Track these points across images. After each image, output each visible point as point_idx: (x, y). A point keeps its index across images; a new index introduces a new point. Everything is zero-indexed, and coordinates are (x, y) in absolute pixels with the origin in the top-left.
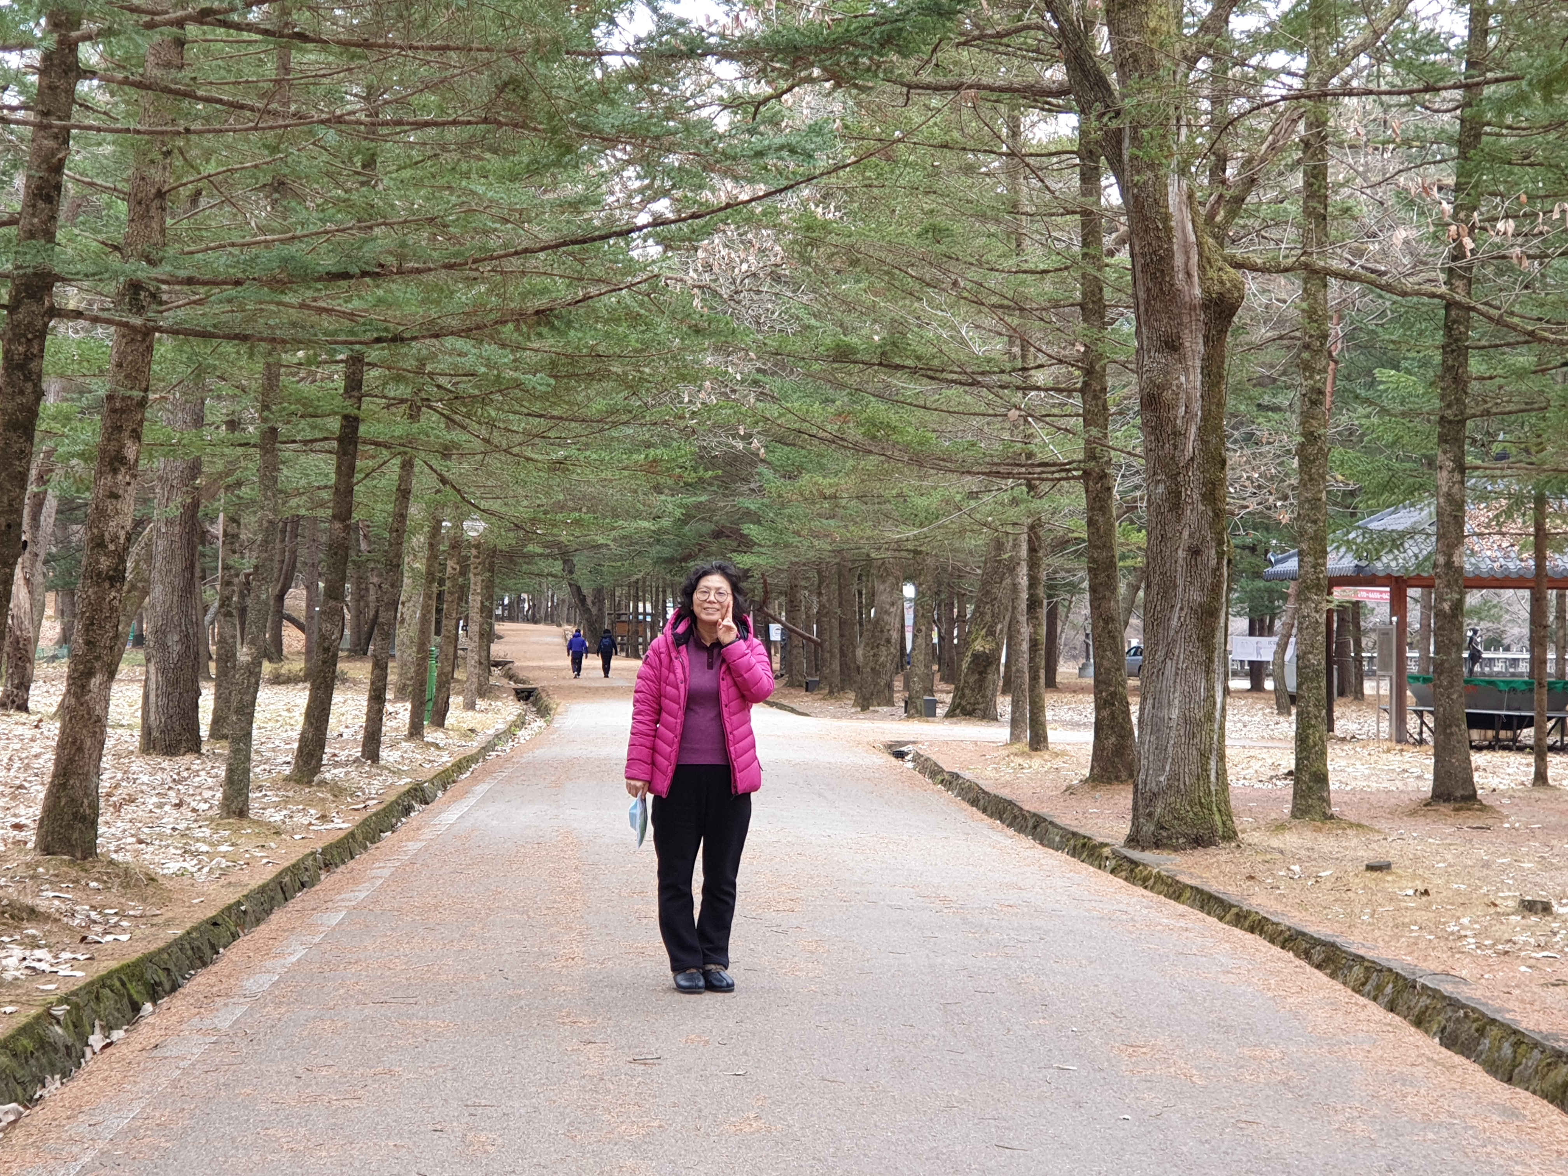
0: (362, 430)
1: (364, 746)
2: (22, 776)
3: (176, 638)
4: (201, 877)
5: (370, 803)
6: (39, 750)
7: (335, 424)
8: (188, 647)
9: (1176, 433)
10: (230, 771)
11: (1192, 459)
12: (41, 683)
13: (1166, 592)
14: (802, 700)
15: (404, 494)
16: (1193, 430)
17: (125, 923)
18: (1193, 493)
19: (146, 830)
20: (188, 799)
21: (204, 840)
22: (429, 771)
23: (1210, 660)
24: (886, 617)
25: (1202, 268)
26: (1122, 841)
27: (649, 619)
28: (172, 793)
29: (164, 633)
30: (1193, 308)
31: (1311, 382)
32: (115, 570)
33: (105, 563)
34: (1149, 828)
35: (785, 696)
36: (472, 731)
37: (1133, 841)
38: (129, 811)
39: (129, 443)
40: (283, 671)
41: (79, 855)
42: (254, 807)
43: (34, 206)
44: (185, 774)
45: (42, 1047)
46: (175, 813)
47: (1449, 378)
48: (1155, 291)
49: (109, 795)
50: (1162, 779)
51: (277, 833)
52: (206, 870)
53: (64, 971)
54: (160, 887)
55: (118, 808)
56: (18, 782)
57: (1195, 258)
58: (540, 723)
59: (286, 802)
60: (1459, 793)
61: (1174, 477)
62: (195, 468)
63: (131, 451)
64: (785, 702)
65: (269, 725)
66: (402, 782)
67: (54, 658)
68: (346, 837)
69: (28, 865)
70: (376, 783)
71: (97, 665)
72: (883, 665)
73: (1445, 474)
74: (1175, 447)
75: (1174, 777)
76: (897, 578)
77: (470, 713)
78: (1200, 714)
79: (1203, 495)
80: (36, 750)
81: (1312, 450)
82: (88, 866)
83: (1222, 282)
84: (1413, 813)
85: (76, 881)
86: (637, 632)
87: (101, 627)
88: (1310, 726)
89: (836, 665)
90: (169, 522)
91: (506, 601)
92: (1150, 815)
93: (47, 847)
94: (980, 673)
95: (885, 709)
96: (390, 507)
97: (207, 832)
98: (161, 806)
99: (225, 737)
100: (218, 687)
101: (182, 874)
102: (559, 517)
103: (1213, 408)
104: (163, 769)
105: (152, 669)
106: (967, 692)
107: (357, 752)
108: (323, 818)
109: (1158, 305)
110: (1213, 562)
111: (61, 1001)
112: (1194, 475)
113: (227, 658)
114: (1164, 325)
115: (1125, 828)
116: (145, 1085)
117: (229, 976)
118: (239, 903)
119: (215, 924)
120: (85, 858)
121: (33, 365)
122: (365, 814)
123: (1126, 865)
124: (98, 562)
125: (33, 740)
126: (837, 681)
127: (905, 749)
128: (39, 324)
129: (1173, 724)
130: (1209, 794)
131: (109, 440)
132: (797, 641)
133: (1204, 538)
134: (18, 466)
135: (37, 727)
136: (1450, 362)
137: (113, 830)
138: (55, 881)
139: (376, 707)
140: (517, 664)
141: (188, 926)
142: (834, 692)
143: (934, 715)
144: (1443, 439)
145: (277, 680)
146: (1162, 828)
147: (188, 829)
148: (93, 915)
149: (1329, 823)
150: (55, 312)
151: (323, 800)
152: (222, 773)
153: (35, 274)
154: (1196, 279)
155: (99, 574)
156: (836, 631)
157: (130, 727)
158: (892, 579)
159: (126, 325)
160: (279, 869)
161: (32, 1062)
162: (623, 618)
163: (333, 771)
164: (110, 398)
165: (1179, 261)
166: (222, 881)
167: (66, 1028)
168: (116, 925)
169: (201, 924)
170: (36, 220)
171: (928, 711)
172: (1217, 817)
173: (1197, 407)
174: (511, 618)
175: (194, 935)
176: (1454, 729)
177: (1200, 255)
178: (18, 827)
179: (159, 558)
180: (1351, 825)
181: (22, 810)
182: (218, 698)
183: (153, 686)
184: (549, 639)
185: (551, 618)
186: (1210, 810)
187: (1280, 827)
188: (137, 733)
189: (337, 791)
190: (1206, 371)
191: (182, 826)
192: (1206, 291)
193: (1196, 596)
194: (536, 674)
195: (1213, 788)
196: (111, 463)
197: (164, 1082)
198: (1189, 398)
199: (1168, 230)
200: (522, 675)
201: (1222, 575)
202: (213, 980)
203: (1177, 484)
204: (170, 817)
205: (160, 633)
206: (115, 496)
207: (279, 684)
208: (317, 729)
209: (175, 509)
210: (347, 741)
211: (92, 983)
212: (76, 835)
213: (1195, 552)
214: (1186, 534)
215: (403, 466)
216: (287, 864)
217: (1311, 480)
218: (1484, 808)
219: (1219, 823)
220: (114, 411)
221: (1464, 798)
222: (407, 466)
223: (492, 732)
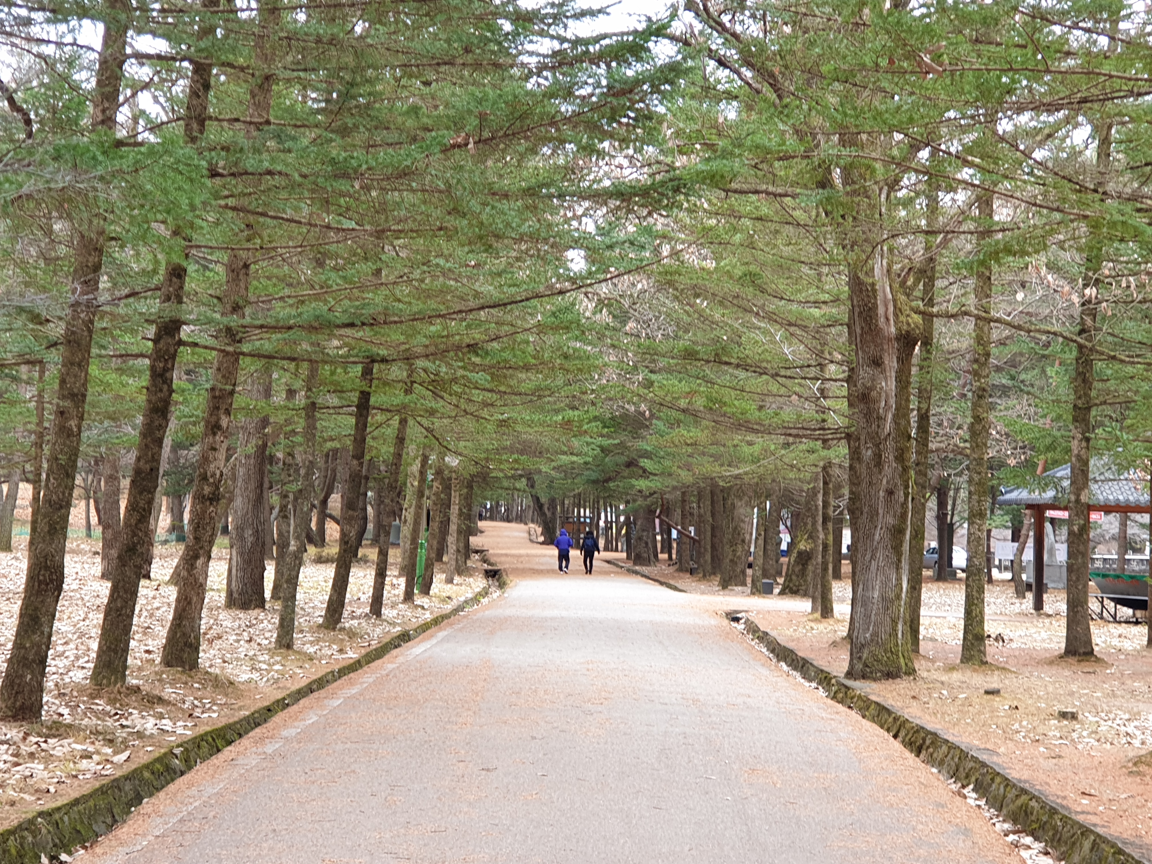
0: (372, 400)
1: (371, 606)
2: (149, 621)
3: (250, 532)
4: (261, 684)
5: (372, 642)
6: (159, 605)
7: (354, 396)
8: (258, 539)
9: (879, 418)
10: (282, 620)
11: (889, 434)
12: (158, 559)
13: (872, 517)
14: (686, 581)
15: (401, 440)
16: (890, 416)
17: (215, 708)
18: (889, 456)
19: (229, 656)
20: (255, 637)
21: (264, 662)
22: (415, 623)
23: (899, 561)
24: (742, 525)
25: (896, 315)
26: (843, 675)
27: (588, 520)
28: (245, 634)
29: (243, 529)
30: (890, 340)
31: (978, 384)
32: (214, 494)
33: (207, 490)
34: (859, 666)
35: (674, 578)
36: (449, 598)
37: (850, 674)
38: (217, 644)
39: (223, 417)
40: (324, 554)
41: (187, 667)
42: (297, 645)
43: (171, 280)
44: (254, 622)
45: (167, 770)
46: (246, 645)
47: (1080, 380)
48: (866, 329)
49: (205, 634)
50: (867, 635)
51: (311, 659)
52: (265, 679)
53: (180, 731)
54: (237, 688)
55: (211, 642)
56: (146, 625)
57: (891, 309)
58: (498, 593)
59: (318, 641)
60: (1082, 651)
61: (877, 445)
62: (265, 422)
63: (224, 422)
64: (672, 582)
65: (311, 592)
66: (395, 630)
67: (166, 542)
68: (355, 663)
69: (156, 673)
70: (378, 630)
71: (201, 552)
72: (739, 558)
73: (1076, 442)
74: (879, 426)
75: (875, 634)
76: (750, 498)
77: (450, 586)
78: (892, 595)
79: (896, 458)
80: (156, 604)
81: (979, 427)
82: (193, 674)
83: (908, 324)
84: (1051, 662)
85: (186, 683)
86: (579, 530)
87: (204, 529)
88: (973, 604)
89: (708, 557)
90: (247, 457)
91: (488, 506)
92: (860, 658)
93: (167, 662)
94: (803, 565)
95: (740, 588)
96: (392, 450)
97: (267, 657)
98: (238, 641)
99: (279, 598)
100: (277, 565)
101: (250, 681)
102: (504, 457)
103: (903, 402)
104: (240, 619)
105: (234, 553)
106: (794, 578)
107: (367, 610)
108: (341, 651)
109: (869, 338)
110: (902, 499)
111: (178, 746)
112: (890, 444)
113: (283, 545)
114: (872, 350)
115: (845, 666)
116: (226, 776)
117: (274, 729)
118: (284, 699)
119: (269, 710)
120: (191, 670)
121: (168, 375)
122: (368, 650)
123: (843, 690)
124: (203, 489)
125: (154, 598)
126: (709, 568)
127: (739, 615)
128: (172, 350)
129: (875, 601)
130: (897, 645)
131: (211, 415)
132: (685, 539)
133: (896, 484)
134: (158, 434)
135: (157, 589)
136: (1081, 370)
137: (207, 655)
138: (173, 683)
139: (380, 580)
140: (491, 551)
141: (252, 710)
142: (706, 576)
143: (771, 592)
144: (1075, 420)
145: (320, 560)
146: (867, 666)
147: (255, 655)
148: (196, 702)
149: (983, 667)
150: (181, 343)
151: (342, 640)
152: (277, 621)
153: (171, 321)
154: (892, 322)
155: (204, 496)
156: (709, 534)
157: (218, 590)
158: (746, 498)
159: (223, 351)
160: (309, 680)
161: (162, 778)
162: (571, 520)
163: (351, 622)
164: (213, 389)
165: (881, 310)
166: (275, 686)
167: (181, 761)
168: (210, 709)
169: (260, 709)
170: (171, 289)
171: (767, 590)
172: (902, 660)
173: (892, 401)
174: (492, 518)
175: (256, 715)
176: (1080, 608)
177: (895, 307)
178: (148, 652)
179: (240, 480)
180: (998, 668)
181: (150, 642)
182: (277, 572)
183: (234, 563)
184: (516, 534)
185: (520, 519)
186: (897, 655)
187: (952, 668)
188: (223, 595)
189: (352, 634)
190: (899, 380)
191: (251, 653)
192: (899, 329)
193: (891, 520)
194: (503, 559)
195: (900, 642)
196: (212, 429)
197: (235, 775)
198: (887, 396)
199: (874, 291)
200: (493, 560)
201: (907, 507)
202: (264, 731)
203: (879, 450)
204: (243, 648)
205: (241, 529)
206: (215, 449)
207: (321, 563)
208: (339, 594)
209: (251, 449)
210: (363, 603)
211: (196, 738)
212: (186, 655)
213: (890, 493)
214: (884, 481)
215: (400, 422)
216: (315, 677)
217: (977, 446)
218: (1098, 660)
219: (903, 664)
220: (214, 397)
221: (1086, 654)
222: (403, 422)
223: (462, 599)
